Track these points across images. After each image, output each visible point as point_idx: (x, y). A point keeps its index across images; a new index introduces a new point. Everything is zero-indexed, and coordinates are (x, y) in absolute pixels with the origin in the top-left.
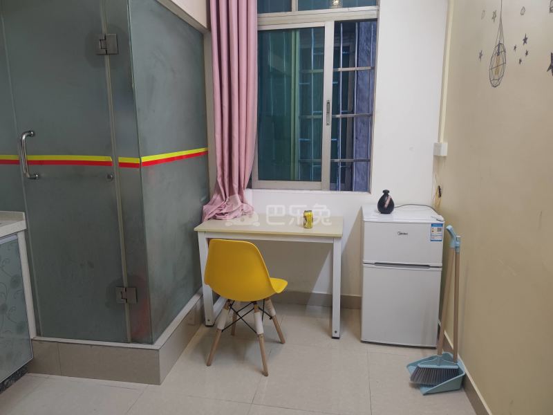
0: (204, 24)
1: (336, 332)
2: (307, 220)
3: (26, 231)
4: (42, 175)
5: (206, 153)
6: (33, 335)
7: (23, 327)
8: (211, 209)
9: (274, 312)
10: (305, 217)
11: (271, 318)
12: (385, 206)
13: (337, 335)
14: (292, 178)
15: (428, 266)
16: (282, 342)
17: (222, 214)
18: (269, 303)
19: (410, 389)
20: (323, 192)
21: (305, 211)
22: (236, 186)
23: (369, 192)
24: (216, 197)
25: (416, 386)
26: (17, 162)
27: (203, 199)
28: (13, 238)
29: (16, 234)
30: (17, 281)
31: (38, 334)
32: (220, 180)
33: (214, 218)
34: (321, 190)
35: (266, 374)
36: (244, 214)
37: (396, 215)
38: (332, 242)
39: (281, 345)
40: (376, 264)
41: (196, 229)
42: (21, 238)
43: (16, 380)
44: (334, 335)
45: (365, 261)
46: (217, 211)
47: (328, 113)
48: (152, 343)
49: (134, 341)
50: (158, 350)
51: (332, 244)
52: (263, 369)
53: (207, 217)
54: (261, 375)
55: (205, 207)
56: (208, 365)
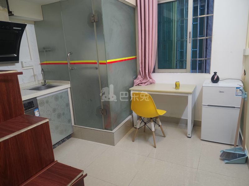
0: (135, 4)
1: (189, 135)
2: (177, 86)
3: (70, 88)
4: (75, 68)
5: (136, 58)
6: (73, 124)
7: (70, 121)
8: (137, 81)
9: (160, 124)
10: (176, 84)
11: (159, 126)
12: (215, 79)
13: (190, 136)
14: (173, 67)
15: (234, 107)
16: (164, 137)
17: (142, 83)
18: (158, 120)
19: (220, 160)
20: (187, 74)
21: (176, 82)
22: (147, 72)
23: (210, 73)
24: (139, 76)
25: (223, 160)
26: (67, 64)
27: (134, 77)
28: (66, 90)
29: (67, 88)
30: (68, 105)
31: (75, 124)
32: (141, 69)
33: (138, 85)
34: (186, 73)
35: (155, 147)
36: (151, 83)
37: (220, 84)
38: (187, 95)
39: (164, 138)
40: (208, 105)
41: (130, 89)
42: (69, 90)
43: (68, 139)
44: (188, 136)
45: (203, 104)
46: (140, 82)
47: (190, 37)
48: (112, 130)
49: (105, 129)
50: (114, 133)
51: (188, 96)
52: (154, 145)
53: (135, 85)
54: (153, 147)
55: (135, 80)
56: (133, 141)
